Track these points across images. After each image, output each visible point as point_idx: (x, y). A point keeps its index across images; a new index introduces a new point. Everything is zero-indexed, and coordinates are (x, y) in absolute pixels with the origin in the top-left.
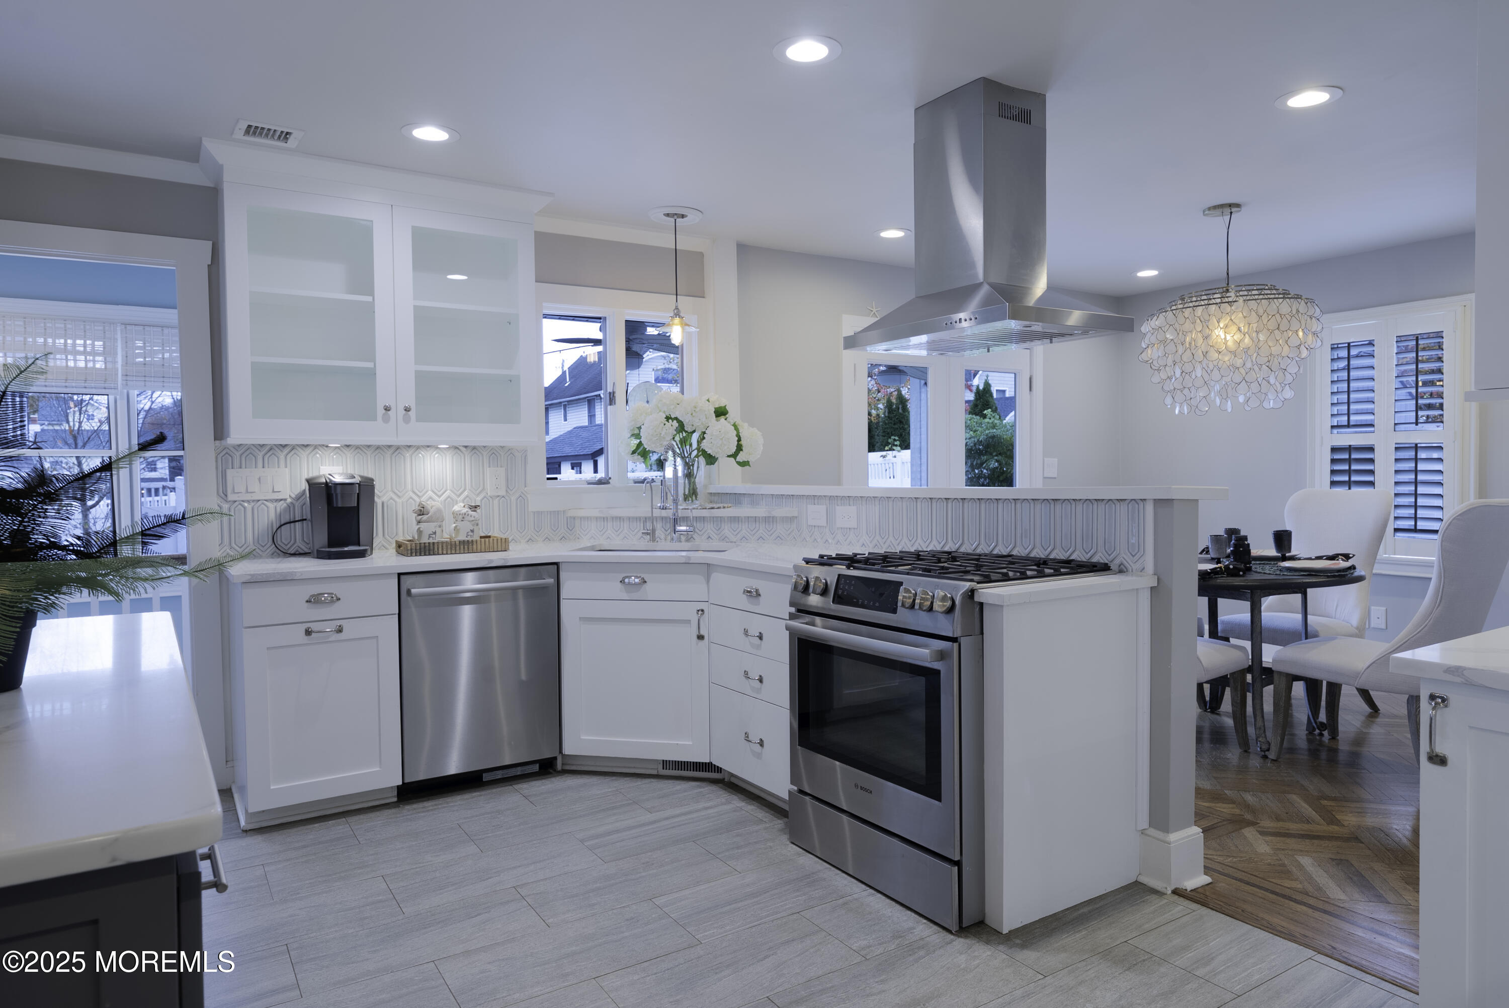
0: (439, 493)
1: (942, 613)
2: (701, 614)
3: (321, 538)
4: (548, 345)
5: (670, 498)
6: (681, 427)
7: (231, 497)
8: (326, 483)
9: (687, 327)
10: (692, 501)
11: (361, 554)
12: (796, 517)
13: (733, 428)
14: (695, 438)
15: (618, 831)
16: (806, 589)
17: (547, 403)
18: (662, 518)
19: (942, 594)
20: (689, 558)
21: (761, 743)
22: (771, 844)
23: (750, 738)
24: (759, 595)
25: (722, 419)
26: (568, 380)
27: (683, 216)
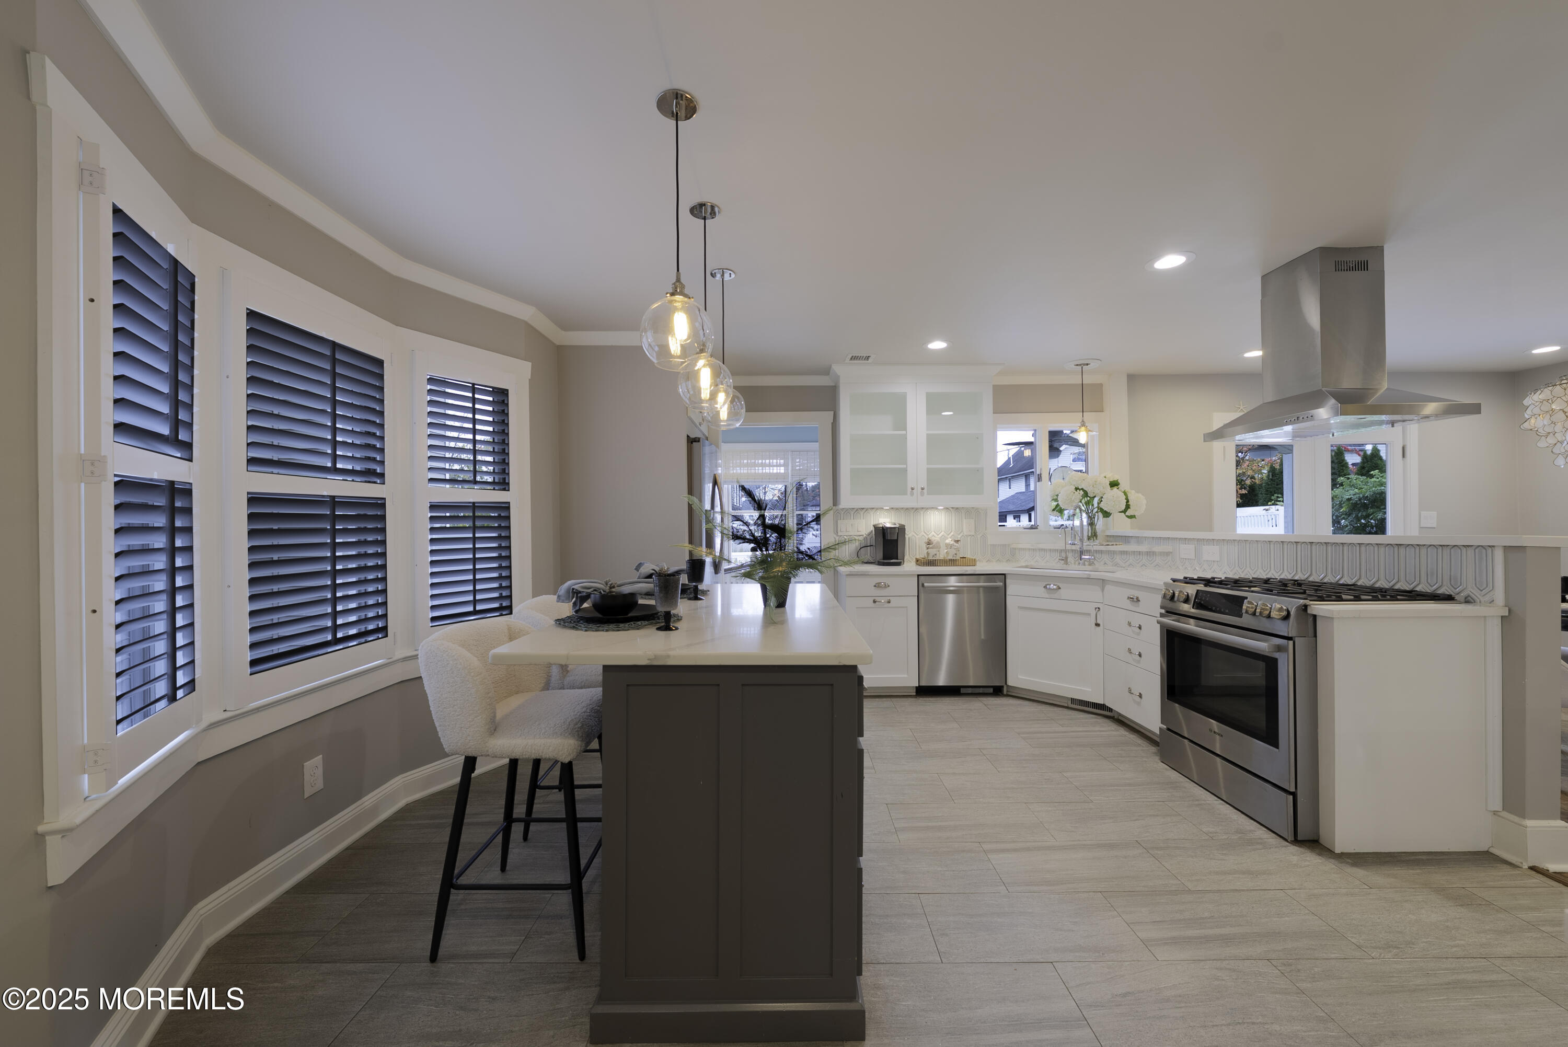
0: (938, 533)
1: (1279, 619)
2: (1098, 610)
3: (880, 555)
4: (1000, 447)
5: (1078, 538)
6: (1086, 494)
7: (840, 534)
8: (883, 527)
9: (1090, 432)
10: (1094, 540)
11: (899, 564)
12: (1171, 552)
13: (1123, 494)
14: (1096, 500)
15: (1041, 733)
16: (1172, 598)
17: (999, 478)
18: (1072, 551)
19: (1278, 606)
20: (1089, 575)
21: (1140, 696)
22: (1146, 760)
23: (1132, 692)
24: (1139, 601)
25: (1115, 489)
26: (1012, 463)
27: (1087, 364)
